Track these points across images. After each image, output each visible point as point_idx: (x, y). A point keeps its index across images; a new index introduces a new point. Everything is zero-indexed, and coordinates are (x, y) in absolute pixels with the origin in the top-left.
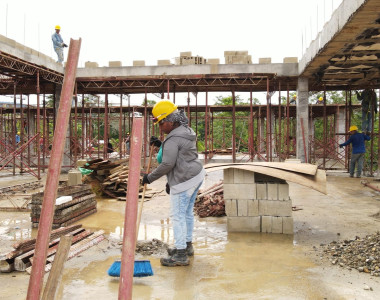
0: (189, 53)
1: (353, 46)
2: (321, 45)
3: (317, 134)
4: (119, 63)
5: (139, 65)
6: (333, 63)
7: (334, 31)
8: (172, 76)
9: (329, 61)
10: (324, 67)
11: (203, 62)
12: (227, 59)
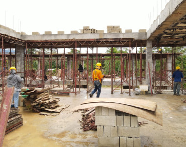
0: (88, 27)
1: (177, 23)
2: (159, 23)
3: (157, 66)
4: (50, 32)
5: (61, 33)
6: (166, 33)
7: (167, 15)
8: (78, 40)
9: (164, 32)
10: (161, 35)
11: (95, 32)
12: (109, 30)
